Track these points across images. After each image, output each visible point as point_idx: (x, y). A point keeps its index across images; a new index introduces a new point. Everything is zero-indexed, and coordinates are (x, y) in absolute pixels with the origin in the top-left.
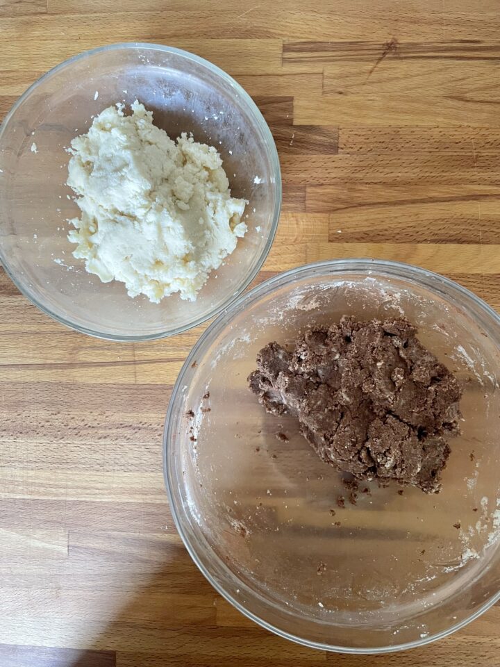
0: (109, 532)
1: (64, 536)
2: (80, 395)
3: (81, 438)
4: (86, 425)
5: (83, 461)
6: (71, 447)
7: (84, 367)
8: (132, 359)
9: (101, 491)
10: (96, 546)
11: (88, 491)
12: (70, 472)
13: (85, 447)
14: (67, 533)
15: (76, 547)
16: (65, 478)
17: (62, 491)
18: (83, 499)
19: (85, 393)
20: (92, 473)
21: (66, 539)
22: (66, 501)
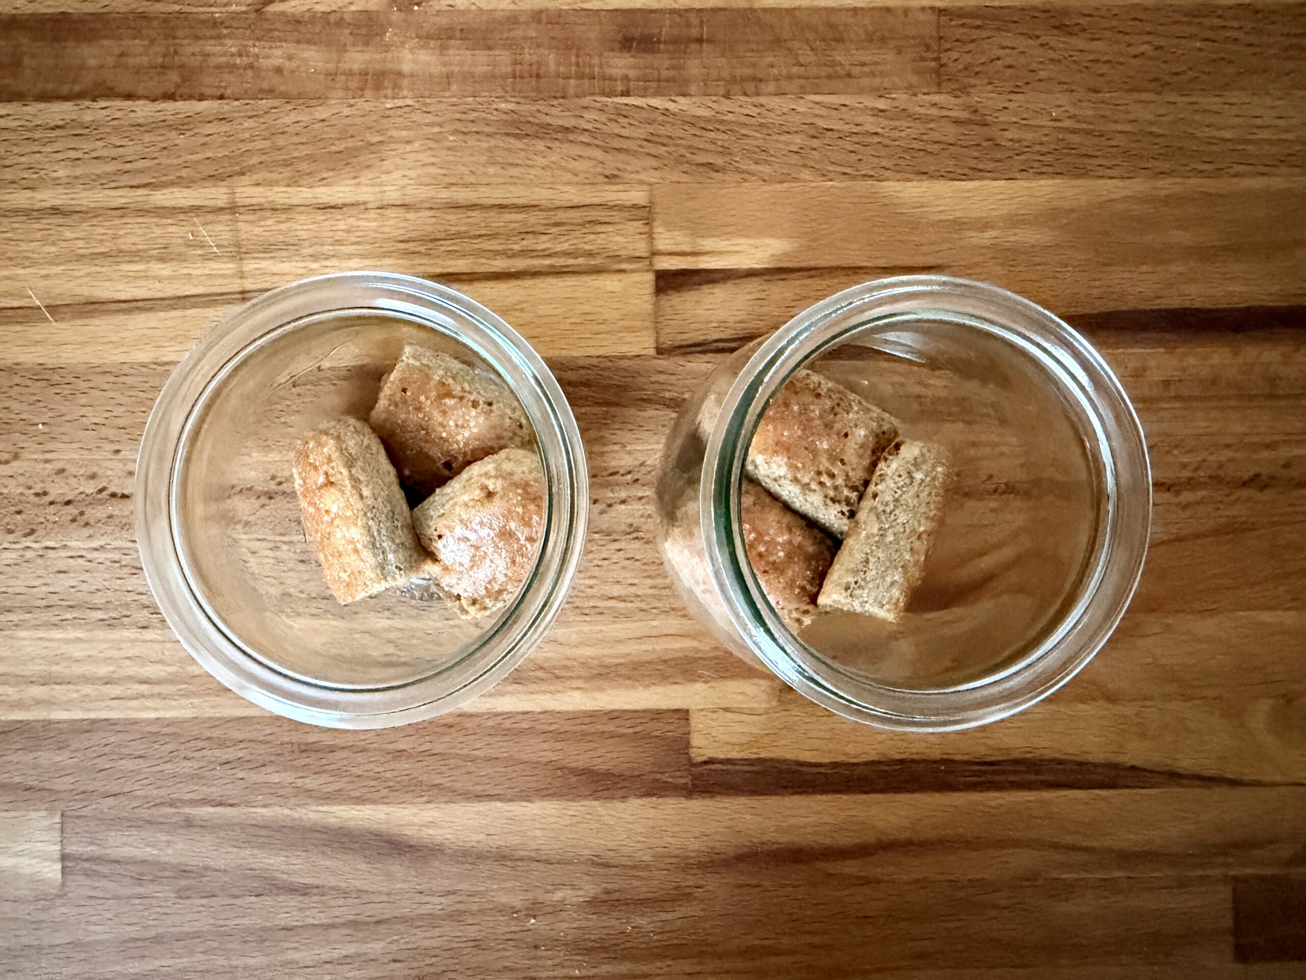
0: (187, 810)
1: (50, 828)
2: (83, 400)
3: (87, 532)
4: (101, 491)
5: (98, 600)
6: (59, 559)
7: (90, 314)
8: (235, 286)
9: (156, 689)
10: (147, 852)
11: (115, 690)
12: (60, 636)
13: (100, 556)
14: (57, 819)
15: (87, 860)
16: (44, 652)
17: (37, 691)
18: (104, 715)
19: (97, 393)
20: (126, 633)
21: (57, 835)
22: (50, 722)
